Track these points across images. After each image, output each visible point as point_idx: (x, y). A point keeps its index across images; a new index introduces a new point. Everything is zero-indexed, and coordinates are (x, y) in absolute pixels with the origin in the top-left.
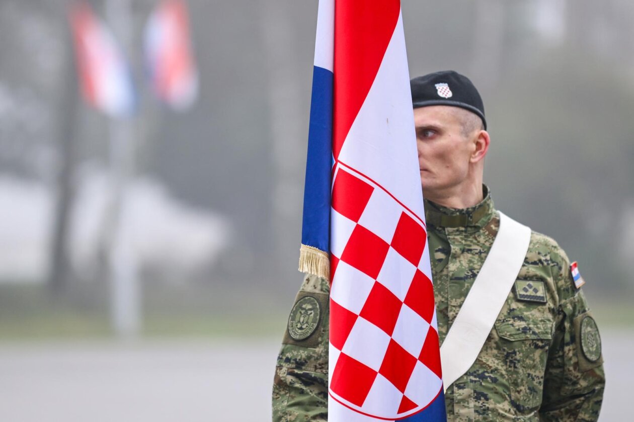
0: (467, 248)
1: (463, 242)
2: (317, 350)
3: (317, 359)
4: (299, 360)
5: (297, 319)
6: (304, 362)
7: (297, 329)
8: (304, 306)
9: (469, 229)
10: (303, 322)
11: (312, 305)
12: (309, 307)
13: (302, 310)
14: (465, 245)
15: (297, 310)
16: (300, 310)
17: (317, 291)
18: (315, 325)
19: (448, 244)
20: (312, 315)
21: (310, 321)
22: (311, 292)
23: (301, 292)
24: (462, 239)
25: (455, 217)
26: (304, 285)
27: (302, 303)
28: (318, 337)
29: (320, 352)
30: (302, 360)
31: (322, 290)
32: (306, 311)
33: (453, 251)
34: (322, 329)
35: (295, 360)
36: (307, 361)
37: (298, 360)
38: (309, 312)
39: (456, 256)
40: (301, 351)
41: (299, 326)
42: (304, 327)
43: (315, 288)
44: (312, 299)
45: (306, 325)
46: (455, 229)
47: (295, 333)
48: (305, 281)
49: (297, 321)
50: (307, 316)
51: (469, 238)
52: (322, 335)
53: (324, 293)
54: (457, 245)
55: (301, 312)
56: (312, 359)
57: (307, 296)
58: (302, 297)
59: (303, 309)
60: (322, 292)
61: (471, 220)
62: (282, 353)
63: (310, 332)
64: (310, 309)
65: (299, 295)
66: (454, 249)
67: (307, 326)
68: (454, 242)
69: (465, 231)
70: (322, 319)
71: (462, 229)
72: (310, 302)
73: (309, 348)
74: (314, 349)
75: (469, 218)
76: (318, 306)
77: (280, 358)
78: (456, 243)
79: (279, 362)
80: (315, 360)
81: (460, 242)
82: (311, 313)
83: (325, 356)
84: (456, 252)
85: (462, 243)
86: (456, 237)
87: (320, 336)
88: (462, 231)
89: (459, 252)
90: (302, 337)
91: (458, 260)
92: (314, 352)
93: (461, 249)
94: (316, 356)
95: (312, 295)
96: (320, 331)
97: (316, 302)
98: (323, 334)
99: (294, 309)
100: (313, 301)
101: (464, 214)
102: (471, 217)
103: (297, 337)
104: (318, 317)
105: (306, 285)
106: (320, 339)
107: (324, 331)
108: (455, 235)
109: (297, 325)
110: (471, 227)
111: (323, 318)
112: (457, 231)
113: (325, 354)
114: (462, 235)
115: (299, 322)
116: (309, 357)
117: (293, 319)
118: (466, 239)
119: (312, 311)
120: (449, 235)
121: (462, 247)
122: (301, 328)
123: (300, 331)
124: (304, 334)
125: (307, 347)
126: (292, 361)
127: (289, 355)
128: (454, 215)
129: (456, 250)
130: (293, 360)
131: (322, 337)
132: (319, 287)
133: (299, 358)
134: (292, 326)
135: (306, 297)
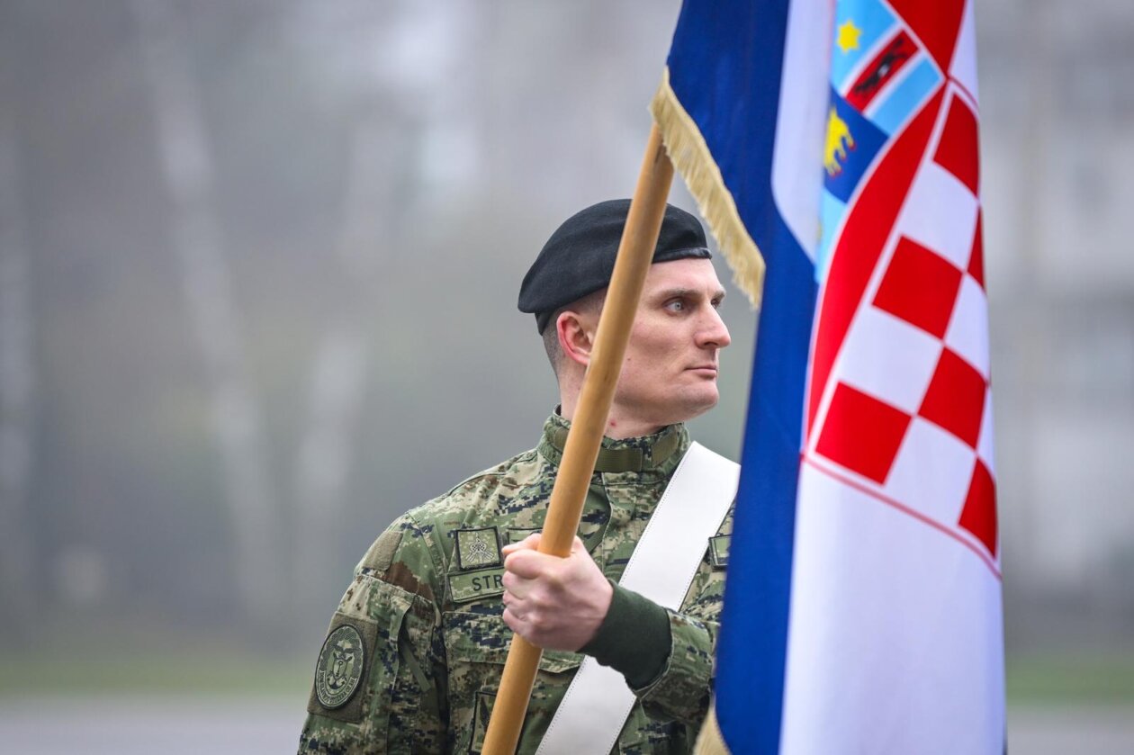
0: (641, 510)
1: (635, 499)
2: (361, 727)
3: (362, 745)
4: (332, 745)
5: (329, 668)
6: (340, 749)
7: (328, 688)
8: (340, 644)
9: (646, 476)
10: (338, 674)
11: (351, 642)
12: (348, 646)
13: (337, 650)
14: (636, 505)
15: (329, 650)
16: (334, 650)
17: (362, 615)
18: (357, 681)
19: (606, 503)
20: (352, 662)
21: (348, 672)
22: (352, 616)
23: (337, 615)
24: (630, 492)
25: (618, 451)
26: (344, 602)
27: (337, 638)
28: (362, 704)
29: (367, 732)
30: (337, 745)
31: (368, 614)
32: (344, 652)
33: (613, 515)
34: (369, 689)
35: (326, 745)
36: (345, 747)
37: (329, 746)
38: (348, 656)
39: (619, 524)
40: (335, 729)
41: (331, 682)
42: (339, 683)
43: (359, 609)
44: (353, 630)
45: (342, 680)
46: (620, 475)
47: (325, 695)
48: (346, 595)
49: (328, 673)
50: (345, 663)
51: (645, 493)
52: (369, 700)
53: (372, 621)
54: (621, 505)
55: (335, 655)
56: (355, 745)
57: (346, 625)
58: (338, 625)
59: (339, 649)
60: (368, 619)
61: (650, 459)
62: (307, 730)
63: (349, 694)
64: (349, 651)
65: (335, 622)
66: (615, 511)
67: (343, 683)
68: (617, 499)
69: (639, 481)
70: (367, 669)
71: (633, 475)
72: (349, 637)
73: (348, 724)
74: (357, 726)
75: (647, 455)
76: (361, 646)
77: (303, 740)
78: (621, 501)
79: (302, 746)
80: (358, 746)
81: (629, 499)
82: (351, 658)
83: (375, 739)
84: (620, 516)
85: (632, 501)
86: (620, 490)
87: (366, 702)
88: (633, 480)
89: (626, 517)
90: (336, 704)
91: (622, 532)
92: (356, 732)
93: (629, 512)
94: (359, 738)
95: (353, 622)
96: (366, 693)
97: (358, 637)
98: (370, 697)
99: (325, 648)
100: (353, 635)
101: (635, 446)
102: (650, 455)
103: (328, 703)
104: (361, 667)
105: (347, 602)
106: (365, 709)
107: (371, 692)
108: (620, 486)
109: (329, 679)
110: (649, 473)
111: (370, 667)
112: (624, 478)
113: (375, 737)
114: (631, 487)
115: (332, 672)
116: (349, 741)
117: (323, 668)
118: (639, 494)
119: (352, 655)
120: (608, 486)
121: (631, 508)
122: (334, 686)
123: (332, 691)
124: (339, 696)
125: (346, 722)
126: (320, 747)
127: (315, 735)
128: (618, 448)
129: (620, 513)
130: (322, 745)
131: (369, 704)
132: (365, 608)
133: (331, 741)
134: (322, 681)
135: (343, 626)
